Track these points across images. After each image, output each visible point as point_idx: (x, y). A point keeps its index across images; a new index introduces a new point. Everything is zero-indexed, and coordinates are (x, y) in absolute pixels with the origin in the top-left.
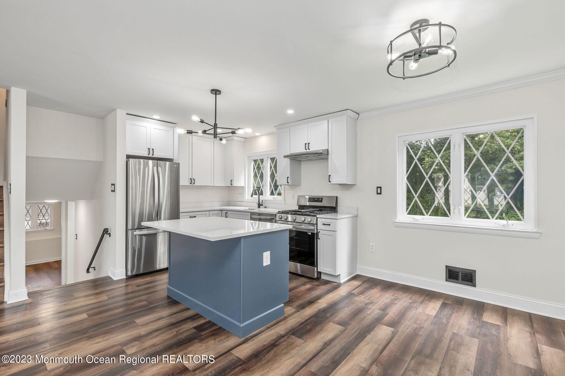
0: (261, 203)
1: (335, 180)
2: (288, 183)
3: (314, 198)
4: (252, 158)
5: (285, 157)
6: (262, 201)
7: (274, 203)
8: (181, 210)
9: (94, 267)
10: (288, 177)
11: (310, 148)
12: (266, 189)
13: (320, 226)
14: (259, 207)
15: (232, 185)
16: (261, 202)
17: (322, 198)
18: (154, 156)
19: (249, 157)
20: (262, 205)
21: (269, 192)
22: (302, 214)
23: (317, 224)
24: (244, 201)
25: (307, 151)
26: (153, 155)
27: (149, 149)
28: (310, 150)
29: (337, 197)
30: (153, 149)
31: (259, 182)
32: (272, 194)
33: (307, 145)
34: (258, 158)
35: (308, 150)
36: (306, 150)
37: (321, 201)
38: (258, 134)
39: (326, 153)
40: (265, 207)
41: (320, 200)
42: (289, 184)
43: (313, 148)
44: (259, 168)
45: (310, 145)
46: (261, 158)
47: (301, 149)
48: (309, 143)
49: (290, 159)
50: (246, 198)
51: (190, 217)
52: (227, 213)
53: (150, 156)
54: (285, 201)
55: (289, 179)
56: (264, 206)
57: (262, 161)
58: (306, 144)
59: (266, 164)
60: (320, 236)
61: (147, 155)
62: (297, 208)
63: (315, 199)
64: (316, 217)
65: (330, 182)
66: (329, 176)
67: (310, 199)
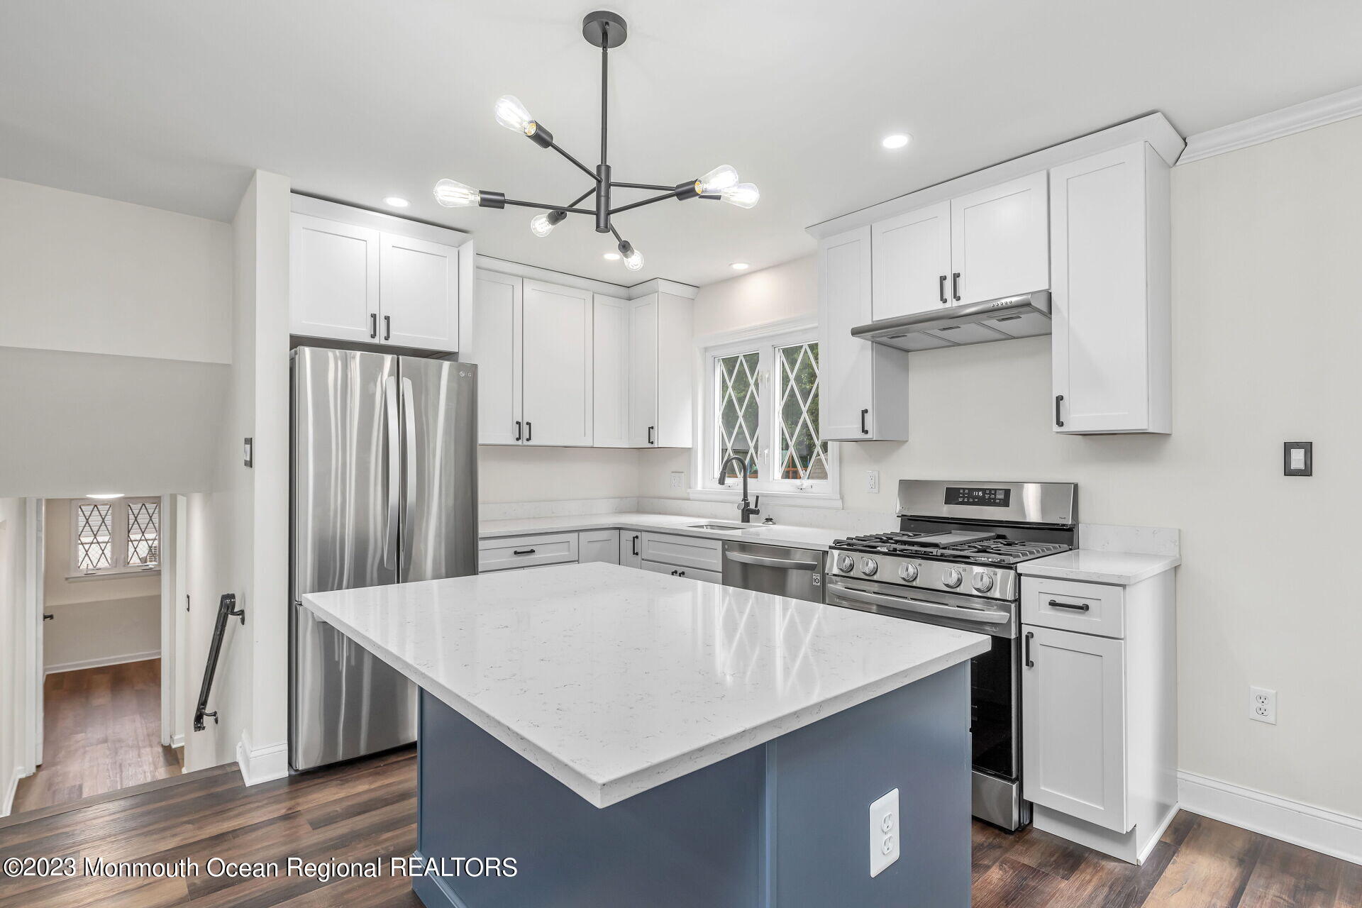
0: (752, 506)
1: (1077, 419)
2: (866, 432)
3: (971, 490)
4: (716, 353)
5: (856, 332)
6: (757, 497)
7: (801, 507)
8: (483, 530)
9: (215, 714)
10: (866, 411)
11: (960, 293)
12: (768, 455)
13: (1035, 611)
14: (746, 519)
15: (652, 443)
16: (752, 500)
17: (1007, 492)
18: (390, 342)
19: (706, 349)
20: (757, 512)
21: (778, 471)
22: (942, 555)
23: (1018, 601)
24: (691, 498)
25: (948, 305)
26: (387, 338)
27: (374, 316)
28: (962, 303)
29: (1076, 486)
30: (387, 318)
31: (741, 432)
32: (791, 473)
33: (948, 284)
34: (740, 351)
35: (952, 303)
36: (945, 301)
37: (1005, 503)
38: (740, 267)
39: (1043, 307)
40: (769, 520)
41: (1000, 496)
42: (868, 436)
43: (974, 294)
44: (742, 383)
45: (960, 281)
46: (749, 350)
47: (923, 301)
48: (956, 276)
49: (876, 343)
50: (699, 487)
51: (516, 553)
52: (637, 537)
53: (380, 339)
54: (842, 498)
55: (868, 417)
56: (763, 515)
57: (753, 360)
58: (943, 279)
59: (769, 371)
60: (1037, 653)
61: (368, 340)
62: (893, 526)
63: (975, 493)
64: (1012, 572)
65: (1060, 424)
66: (1060, 399)
67: (954, 495)
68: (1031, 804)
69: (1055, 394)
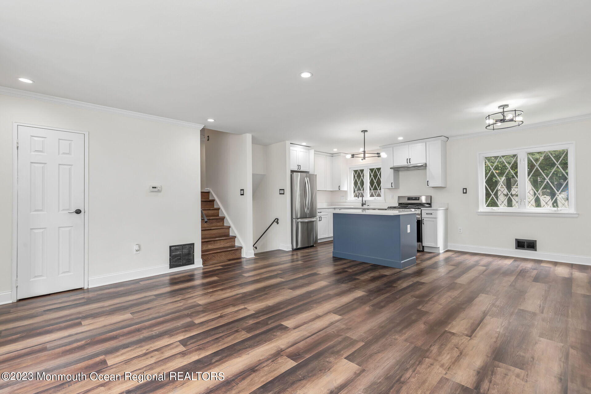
0: (364, 203)
1: (431, 184)
3: (412, 198)
4: (352, 169)
5: (391, 168)
6: (365, 201)
11: (411, 162)
12: (366, 192)
13: (424, 215)
14: (362, 206)
15: (340, 189)
17: (419, 198)
18: (300, 170)
19: (350, 168)
20: (365, 204)
21: (369, 195)
23: (421, 214)
24: (347, 202)
25: (408, 164)
27: (298, 165)
28: (411, 164)
29: (431, 196)
30: (301, 166)
31: (359, 187)
32: (372, 196)
33: (408, 160)
34: (359, 169)
36: (408, 163)
37: (419, 200)
39: (425, 166)
40: (368, 206)
42: (392, 188)
43: (414, 162)
44: (359, 176)
45: (410, 160)
46: (361, 169)
47: (404, 163)
48: (410, 159)
49: (394, 170)
50: (349, 200)
51: (318, 212)
53: (299, 170)
54: (385, 200)
55: (393, 184)
57: (362, 171)
58: (407, 159)
59: (366, 174)
60: (425, 222)
61: (297, 170)
62: (397, 205)
64: (420, 210)
65: (428, 185)
66: (428, 181)
67: (409, 199)
68: (424, 246)
69: (427, 181)
